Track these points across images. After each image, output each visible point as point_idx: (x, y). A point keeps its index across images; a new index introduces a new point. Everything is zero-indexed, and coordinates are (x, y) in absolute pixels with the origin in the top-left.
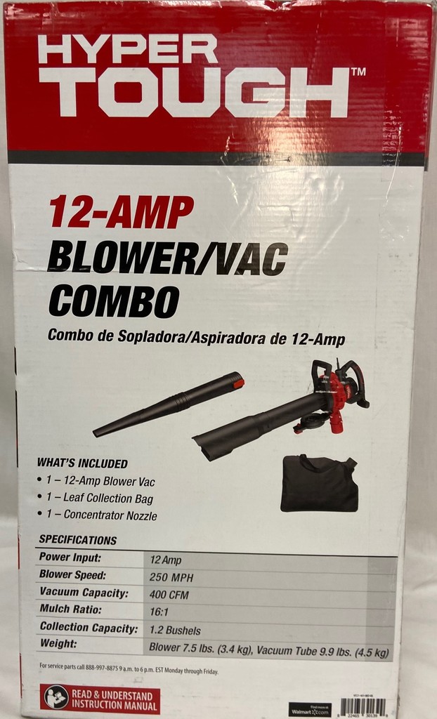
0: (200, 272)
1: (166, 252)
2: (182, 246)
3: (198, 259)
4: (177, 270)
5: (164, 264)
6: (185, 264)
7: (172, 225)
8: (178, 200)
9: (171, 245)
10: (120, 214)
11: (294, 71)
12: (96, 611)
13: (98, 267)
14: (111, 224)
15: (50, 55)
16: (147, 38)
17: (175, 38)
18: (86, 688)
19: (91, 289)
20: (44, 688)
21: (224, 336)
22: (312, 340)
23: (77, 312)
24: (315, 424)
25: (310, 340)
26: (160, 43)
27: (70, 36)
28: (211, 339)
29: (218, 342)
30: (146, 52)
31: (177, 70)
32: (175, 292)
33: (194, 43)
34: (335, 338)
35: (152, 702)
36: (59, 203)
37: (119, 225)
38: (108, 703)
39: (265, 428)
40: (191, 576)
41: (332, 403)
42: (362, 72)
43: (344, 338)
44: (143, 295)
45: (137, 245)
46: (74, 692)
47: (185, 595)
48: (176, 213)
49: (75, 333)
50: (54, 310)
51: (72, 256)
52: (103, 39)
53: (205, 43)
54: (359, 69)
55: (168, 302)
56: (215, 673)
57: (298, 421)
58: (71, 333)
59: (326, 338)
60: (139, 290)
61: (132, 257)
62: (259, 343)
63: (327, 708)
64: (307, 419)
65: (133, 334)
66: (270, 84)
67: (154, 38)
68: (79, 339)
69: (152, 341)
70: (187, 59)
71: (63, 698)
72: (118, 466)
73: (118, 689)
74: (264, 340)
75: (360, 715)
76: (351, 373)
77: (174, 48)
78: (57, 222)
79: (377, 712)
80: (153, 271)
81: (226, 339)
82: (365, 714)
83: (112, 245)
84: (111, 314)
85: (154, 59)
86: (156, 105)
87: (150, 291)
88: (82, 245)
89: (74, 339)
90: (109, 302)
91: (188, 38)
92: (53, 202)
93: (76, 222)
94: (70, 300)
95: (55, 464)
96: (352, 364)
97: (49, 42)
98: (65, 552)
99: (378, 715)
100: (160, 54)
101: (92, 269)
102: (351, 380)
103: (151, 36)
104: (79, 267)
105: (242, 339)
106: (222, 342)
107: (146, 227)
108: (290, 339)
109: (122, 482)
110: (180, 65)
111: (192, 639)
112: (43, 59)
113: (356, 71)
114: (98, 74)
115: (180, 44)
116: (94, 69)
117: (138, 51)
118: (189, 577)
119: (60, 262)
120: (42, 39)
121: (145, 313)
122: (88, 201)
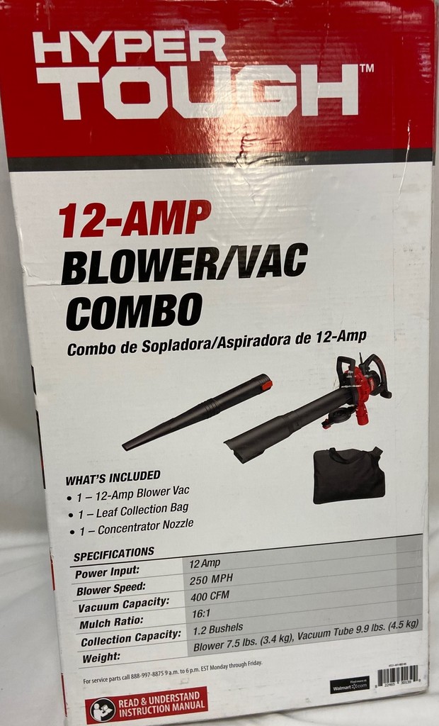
0: (222, 276)
1: (186, 258)
2: (202, 251)
3: (219, 264)
4: (198, 276)
5: (184, 271)
6: (206, 270)
7: (191, 230)
8: (195, 204)
9: (190, 251)
10: (135, 221)
11: (304, 68)
12: (137, 621)
13: (116, 278)
14: (126, 232)
15: (47, 54)
16: (152, 35)
17: (180, 34)
18: (132, 697)
19: (110, 301)
20: (89, 704)
21: (250, 340)
22: (336, 337)
23: (97, 325)
24: (342, 418)
25: (333, 337)
26: (166, 40)
27: (68, 33)
28: (237, 344)
29: (244, 346)
30: (152, 50)
31: (185, 68)
32: (198, 299)
33: (202, 40)
34: (357, 333)
35: (199, 700)
36: (69, 212)
37: (135, 233)
38: (156, 708)
39: (295, 427)
40: (230, 576)
41: (357, 396)
42: (370, 68)
43: (365, 333)
44: (165, 304)
45: (155, 253)
46: (121, 703)
47: (225, 594)
48: (194, 218)
49: (96, 347)
50: (71, 325)
51: (87, 267)
52: (104, 36)
53: (213, 40)
54: (367, 65)
55: (191, 310)
56: (259, 663)
57: (326, 417)
58: (92, 347)
59: (349, 334)
60: (160, 299)
61: (151, 265)
62: (285, 344)
63: (365, 680)
64: (334, 414)
65: (157, 344)
66: (281, 82)
67: (160, 35)
68: (100, 353)
69: (178, 349)
70: (195, 57)
71: (110, 710)
72: (150, 477)
73: (164, 693)
74: (289, 340)
75: (396, 682)
76: (373, 367)
77: (181, 46)
78: (68, 232)
79: (411, 679)
80: (173, 279)
81: (252, 342)
82: (400, 682)
83: (129, 254)
84: (132, 325)
85: (160, 57)
86: (166, 106)
87: (171, 299)
88: (97, 256)
89: (96, 353)
90: (129, 312)
91: (195, 35)
92: (62, 212)
93: (89, 231)
94: (88, 313)
95: (85, 482)
96: (374, 358)
97: (46, 40)
98: (102, 568)
99: (412, 680)
100: (166, 52)
101: (109, 280)
102: (374, 372)
103: (156, 33)
104: (96, 279)
105: (268, 341)
106: (248, 346)
107: (163, 234)
108: (315, 338)
109: (156, 493)
110: (188, 63)
111: (234, 635)
112: (40, 58)
113: (365, 67)
114: (102, 74)
115: (186, 41)
116: (97, 68)
117: (143, 48)
118: (228, 577)
119: (74, 274)
120: (38, 37)
121: (168, 322)
122: (101, 209)
